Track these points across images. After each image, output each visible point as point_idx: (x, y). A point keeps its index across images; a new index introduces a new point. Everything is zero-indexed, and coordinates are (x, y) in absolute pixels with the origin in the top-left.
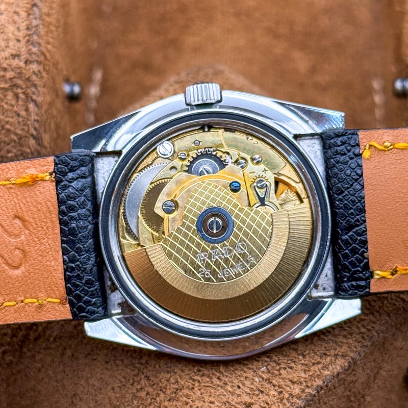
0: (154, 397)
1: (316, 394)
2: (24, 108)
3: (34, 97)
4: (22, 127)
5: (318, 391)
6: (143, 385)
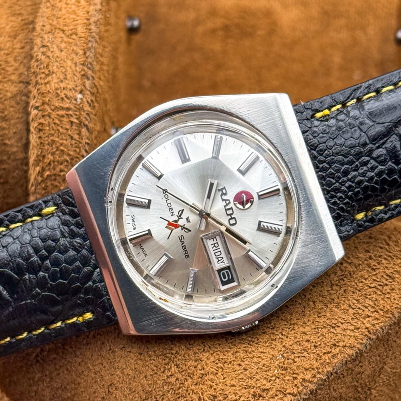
0: (183, 382)
1: (327, 380)
2: (77, 132)
3: (87, 123)
4: (75, 149)
5: (328, 377)
6: (173, 372)
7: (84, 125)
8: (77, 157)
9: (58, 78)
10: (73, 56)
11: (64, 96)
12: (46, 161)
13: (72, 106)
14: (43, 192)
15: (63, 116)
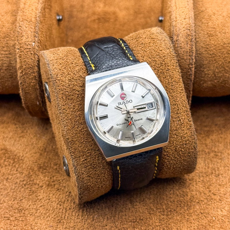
2: (34, 57)
7: (36, 54)
8: (34, 66)
9: (26, 38)
10: (31, 29)
11: (28, 44)
12: (23, 68)
13: (31, 48)
14: (23, 80)
15: (28, 51)
